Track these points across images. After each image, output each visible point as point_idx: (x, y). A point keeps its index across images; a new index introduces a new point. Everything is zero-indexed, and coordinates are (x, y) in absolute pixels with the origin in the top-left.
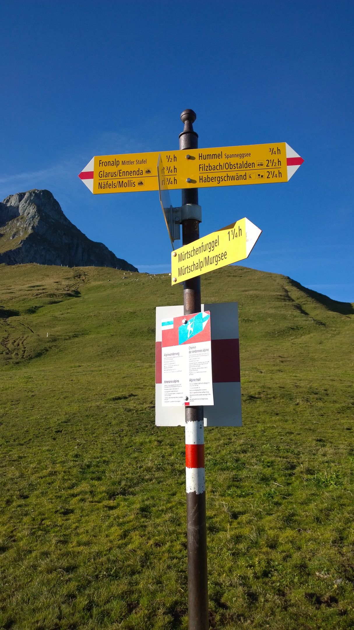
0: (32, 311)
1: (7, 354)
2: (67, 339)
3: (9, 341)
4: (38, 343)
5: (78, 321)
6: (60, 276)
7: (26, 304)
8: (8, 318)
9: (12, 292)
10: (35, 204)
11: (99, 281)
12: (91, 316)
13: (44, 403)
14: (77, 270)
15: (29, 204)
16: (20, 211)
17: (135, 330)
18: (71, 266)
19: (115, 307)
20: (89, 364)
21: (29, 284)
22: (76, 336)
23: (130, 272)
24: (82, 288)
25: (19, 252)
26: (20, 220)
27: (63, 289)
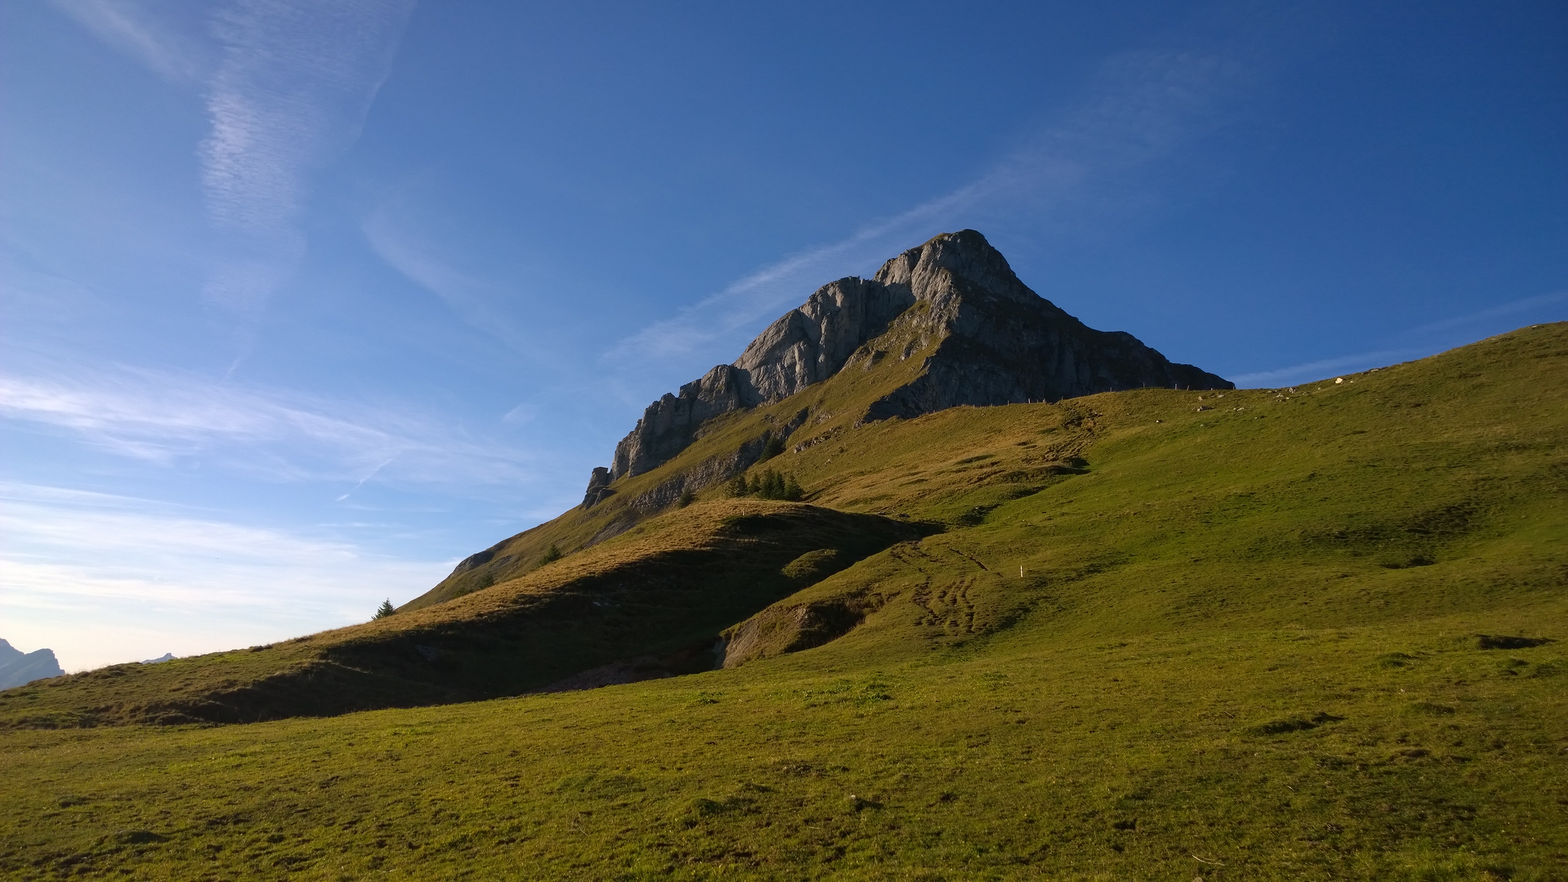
0: (974, 518)
1: (931, 623)
2: (1073, 579)
3: (930, 592)
4: (1001, 594)
5: (1092, 532)
6: (1030, 427)
7: (956, 505)
8: (920, 540)
9: (923, 480)
10: (946, 269)
11: (1133, 426)
12: (1127, 516)
13: (1055, 741)
14: (1069, 406)
15: (933, 271)
16: (916, 291)
17: (1261, 541)
18: (1052, 399)
19: (1189, 488)
20: (1147, 640)
21: (957, 455)
22: (1094, 570)
23: (1217, 392)
24: (1089, 450)
25: (924, 385)
26: (919, 313)
27: (1041, 458)
